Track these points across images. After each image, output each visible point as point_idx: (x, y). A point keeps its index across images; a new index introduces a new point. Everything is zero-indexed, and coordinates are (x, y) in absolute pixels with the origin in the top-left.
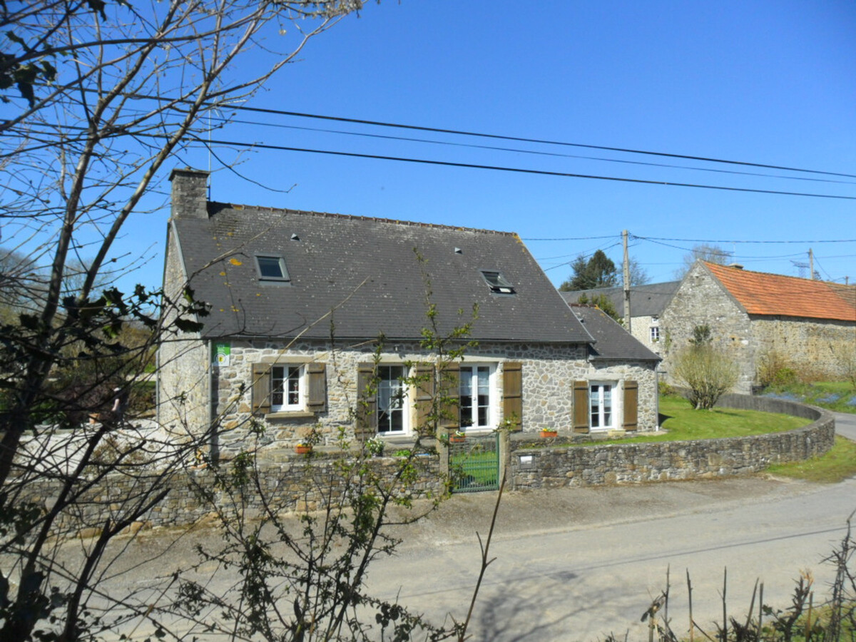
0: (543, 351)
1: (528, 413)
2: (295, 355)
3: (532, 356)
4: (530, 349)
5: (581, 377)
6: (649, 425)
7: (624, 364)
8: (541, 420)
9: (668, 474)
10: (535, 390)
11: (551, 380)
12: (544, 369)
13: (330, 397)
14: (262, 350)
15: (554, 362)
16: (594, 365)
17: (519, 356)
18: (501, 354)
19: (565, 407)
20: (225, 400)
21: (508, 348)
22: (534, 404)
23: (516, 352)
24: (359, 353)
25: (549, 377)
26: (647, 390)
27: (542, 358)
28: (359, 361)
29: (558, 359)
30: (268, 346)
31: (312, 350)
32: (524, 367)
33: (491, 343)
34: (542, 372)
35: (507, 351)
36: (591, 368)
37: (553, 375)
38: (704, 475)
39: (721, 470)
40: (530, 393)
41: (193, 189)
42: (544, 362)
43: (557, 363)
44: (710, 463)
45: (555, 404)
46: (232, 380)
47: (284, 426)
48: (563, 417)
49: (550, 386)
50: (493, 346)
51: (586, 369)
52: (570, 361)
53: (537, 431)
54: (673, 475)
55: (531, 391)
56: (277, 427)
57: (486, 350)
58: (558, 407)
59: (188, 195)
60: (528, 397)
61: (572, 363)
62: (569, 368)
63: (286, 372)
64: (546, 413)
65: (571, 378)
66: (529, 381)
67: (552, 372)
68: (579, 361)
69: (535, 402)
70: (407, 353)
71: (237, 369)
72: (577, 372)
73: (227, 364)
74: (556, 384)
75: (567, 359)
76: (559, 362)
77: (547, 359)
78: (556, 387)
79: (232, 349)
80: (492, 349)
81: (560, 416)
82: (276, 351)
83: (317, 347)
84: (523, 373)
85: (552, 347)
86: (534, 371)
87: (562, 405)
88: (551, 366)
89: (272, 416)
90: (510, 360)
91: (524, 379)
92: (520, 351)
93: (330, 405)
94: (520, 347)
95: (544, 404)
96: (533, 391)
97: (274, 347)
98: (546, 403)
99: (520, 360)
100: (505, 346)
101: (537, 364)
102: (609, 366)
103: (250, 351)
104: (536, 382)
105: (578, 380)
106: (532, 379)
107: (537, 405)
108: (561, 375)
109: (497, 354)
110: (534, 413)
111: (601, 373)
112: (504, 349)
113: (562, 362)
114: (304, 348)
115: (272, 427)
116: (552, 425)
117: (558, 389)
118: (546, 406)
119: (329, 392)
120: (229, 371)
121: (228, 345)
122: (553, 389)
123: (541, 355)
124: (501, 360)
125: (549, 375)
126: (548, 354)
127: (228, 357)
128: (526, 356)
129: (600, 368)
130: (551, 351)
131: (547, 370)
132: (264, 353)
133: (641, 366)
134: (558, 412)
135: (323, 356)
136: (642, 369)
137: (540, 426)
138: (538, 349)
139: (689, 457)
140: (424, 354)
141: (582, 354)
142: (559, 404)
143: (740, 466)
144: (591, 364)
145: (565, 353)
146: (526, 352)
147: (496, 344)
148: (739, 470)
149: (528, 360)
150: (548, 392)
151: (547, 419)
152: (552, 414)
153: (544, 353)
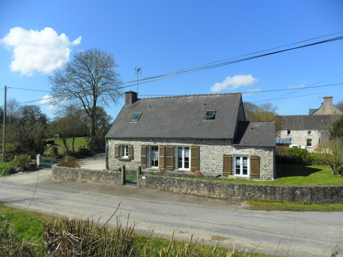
0: (209, 142)
1: (202, 165)
2: (125, 142)
3: (205, 144)
4: (204, 141)
5: (229, 153)
6: (268, 177)
7: (252, 148)
8: (208, 168)
9: (196, 192)
10: (206, 157)
11: (213, 153)
12: (210, 149)
13: (134, 155)
14: (118, 141)
15: (215, 146)
16: (235, 148)
17: (199, 143)
18: (192, 143)
19: (220, 164)
20: (110, 154)
21: (194, 141)
22: (205, 162)
23: (197, 142)
24: (142, 142)
25: (213, 152)
26: (267, 160)
27: (209, 145)
28: (142, 144)
29: (217, 145)
30: (119, 140)
31: (130, 141)
32: (201, 148)
33: (187, 139)
34: (209, 150)
35: (194, 142)
36: (234, 149)
37: (214, 152)
38: (213, 196)
39: (222, 195)
40: (203, 158)
41: (129, 96)
42: (210, 146)
43: (216, 147)
44: (216, 191)
45: (215, 163)
46: (111, 149)
47: (123, 162)
48: (219, 168)
49: (213, 156)
50: (188, 140)
51: (231, 150)
52: (223, 146)
53: (207, 172)
54: (198, 193)
55: (204, 157)
56: (121, 162)
57: (185, 141)
58: (217, 164)
59: (127, 98)
60: (202, 159)
61: (224, 147)
62: (222, 149)
63: (125, 147)
64: (211, 166)
65: (224, 153)
66: (203, 153)
67: (214, 150)
68: (228, 146)
69: (206, 161)
70: (157, 142)
71: (112, 146)
72: (227, 150)
73: (110, 144)
74: (216, 155)
75: (221, 145)
76: (218, 146)
77: (212, 145)
78: (216, 156)
79: (111, 141)
80: (187, 141)
81: (218, 168)
82: (121, 141)
83: (131, 140)
84: (200, 150)
85: (214, 140)
86: (205, 150)
87: (218, 164)
88: (213, 148)
89: (120, 158)
90: (195, 145)
91: (201, 153)
92: (200, 141)
93: (134, 157)
94: (199, 140)
95: (210, 162)
96: (205, 157)
97: (121, 140)
98: (211, 162)
99: (199, 145)
100: (193, 140)
101: (207, 147)
102: (243, 149)
103: (115, 141)
104: (206, 154)
105: (227, 154)
106: (205, 153)
107: (207, 163)
108: (218, 152)
109: (189, 143)
110: (205, 166)
111: (239, 152)
112: (192, 141)
113: (219, 146)
114: (128, 140)
115: (120, 162)
116: (214, 171)
117: (217, 157)
118: (211, 163)
119: (134, 153)
120: (111, 146)
121: (110, 140)
122: (214, 157)
123: (209, 143)
124: (191, 145)
125: (212, 151)
126: (212, 143)
127: (110, 142)
128: (202, 144)
129: (238, 149)
130: (214, 142)
131: (211, 149)
132: (118, 142)
133: (263, 149)
134: (217, 166)
135: (132, 143)
136: (264, 151)
137: (208, 171)
138: (208, 141)
139: (206, 187)
140: (163, 142)
141: (229, 143)
142: (217, 163)
143: (232, 195)
144: (234, 148)
145: (220, 143)
146: (202, 142)
147: (189, 139)
148: (233, 197)
149: (203, 145)
150: (212, 158)
151: (211, 168)
152: (214, 167)
153: (210, 143)
